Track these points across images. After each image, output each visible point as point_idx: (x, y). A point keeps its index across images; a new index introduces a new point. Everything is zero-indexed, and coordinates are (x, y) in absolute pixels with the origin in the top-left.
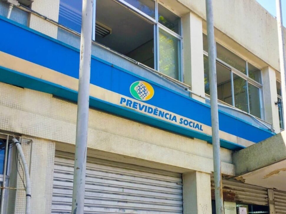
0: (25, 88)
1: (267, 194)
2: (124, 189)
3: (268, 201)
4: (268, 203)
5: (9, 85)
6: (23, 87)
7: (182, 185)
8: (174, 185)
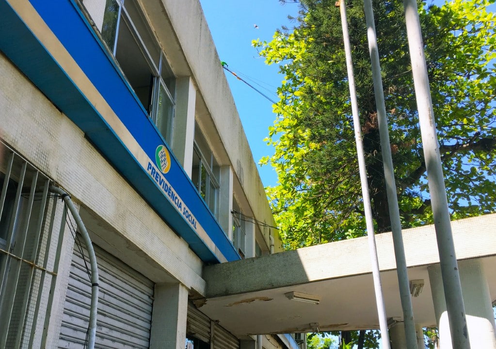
0: (63, 114)
1: (210, 328)
2: (106, 295)
3: (210, 338)
4: (210, 340)
5: (49, 101)
6: (61, 111)
7: (153, 300)
8: (146, 297)
